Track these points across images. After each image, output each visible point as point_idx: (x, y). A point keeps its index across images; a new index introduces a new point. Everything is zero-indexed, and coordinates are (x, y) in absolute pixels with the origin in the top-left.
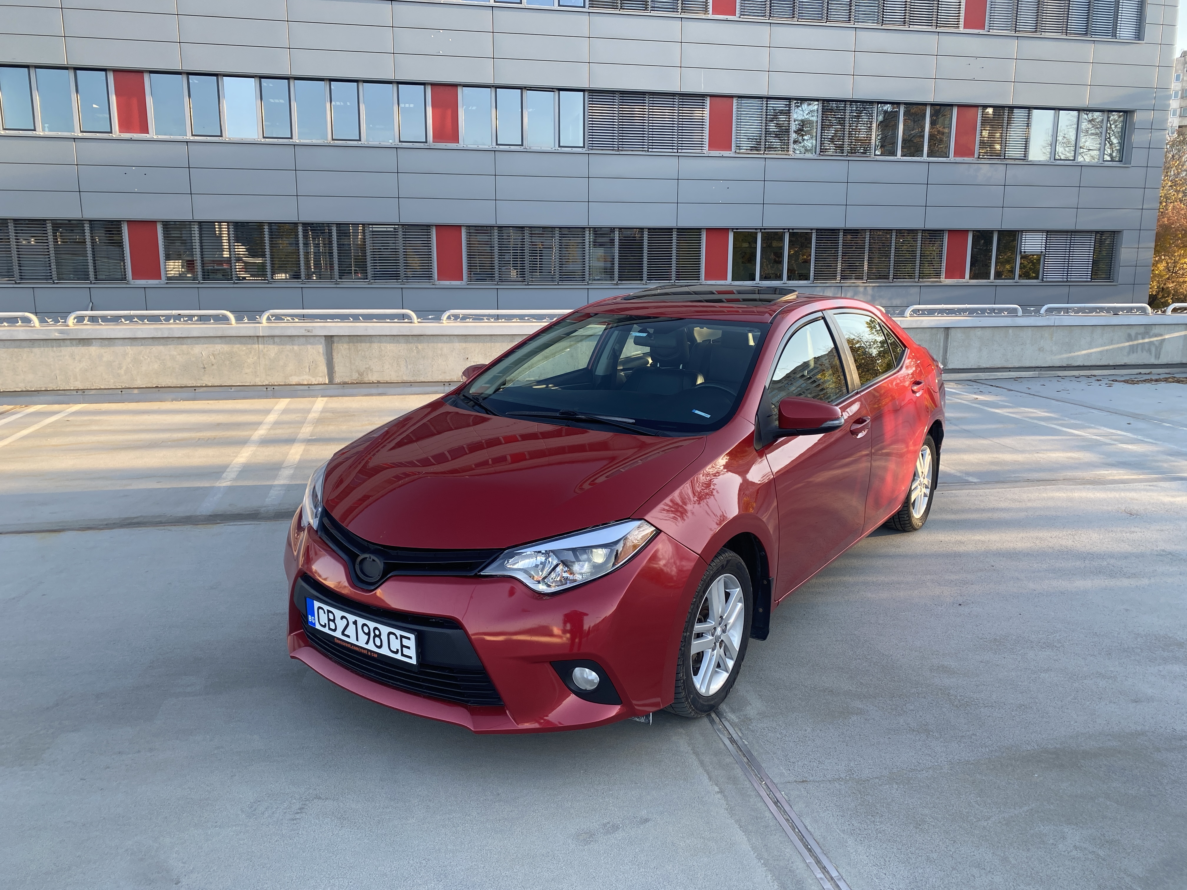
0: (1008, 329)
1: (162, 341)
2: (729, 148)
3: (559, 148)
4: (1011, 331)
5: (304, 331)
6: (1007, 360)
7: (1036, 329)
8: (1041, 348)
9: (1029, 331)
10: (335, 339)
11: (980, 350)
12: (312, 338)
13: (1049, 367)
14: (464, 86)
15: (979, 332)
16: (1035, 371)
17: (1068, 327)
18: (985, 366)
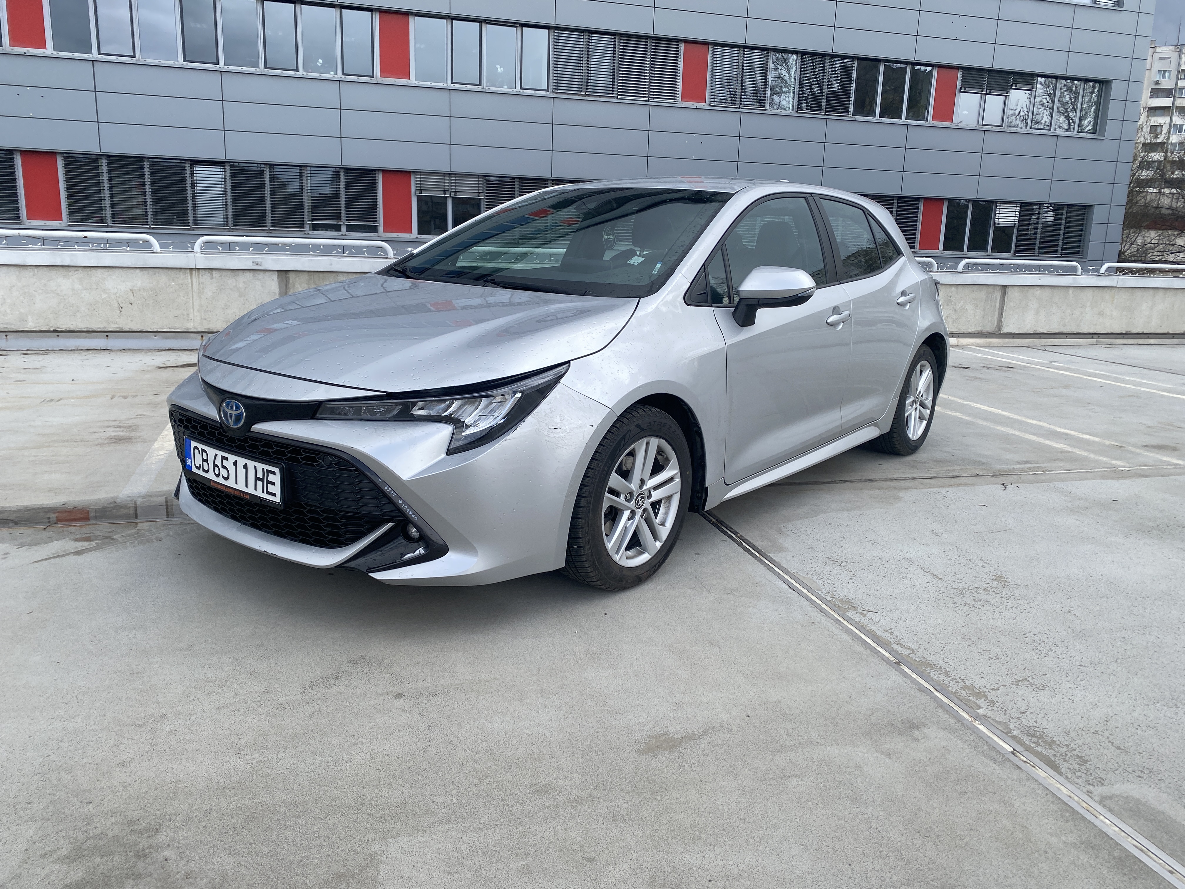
0: (1069, 288)
1: (62, 270)
2: (703, 100)
3: (521, 90)
4: (1071, 291)
5: (251, 264)
6: (1064, 325)
7: (1097, 290)
8: (1102, 311)
9: (1089, 293)
10: (292, 276)
11: (1038, 312)
12: (262, 273)
13: (1108, 334)
14: (416, 16)
15: (1038, 292)
16: (1092, 338)
17: (1130, 289)
18: (1041, 330)
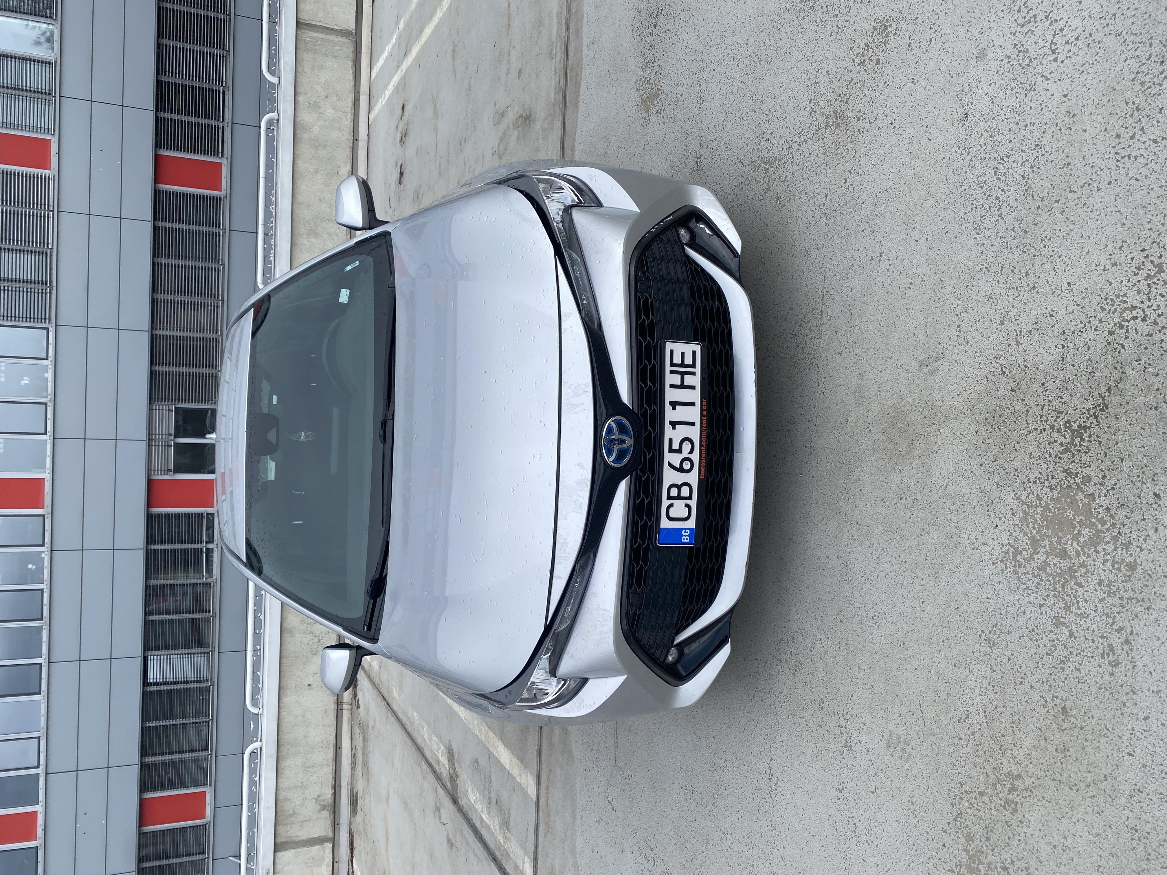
2: (46, 143)
3: (49, 359)
10: (279, 840)
12: (276, 866)
